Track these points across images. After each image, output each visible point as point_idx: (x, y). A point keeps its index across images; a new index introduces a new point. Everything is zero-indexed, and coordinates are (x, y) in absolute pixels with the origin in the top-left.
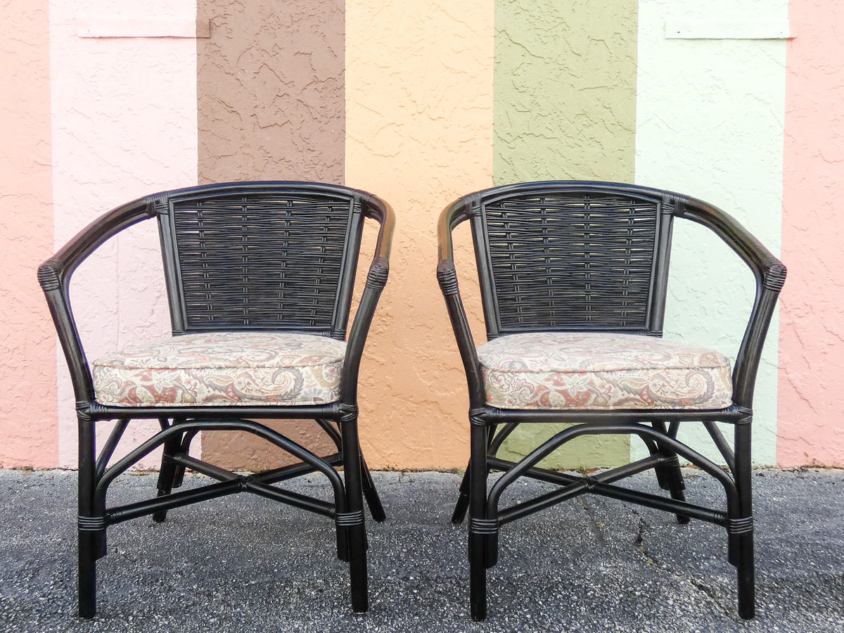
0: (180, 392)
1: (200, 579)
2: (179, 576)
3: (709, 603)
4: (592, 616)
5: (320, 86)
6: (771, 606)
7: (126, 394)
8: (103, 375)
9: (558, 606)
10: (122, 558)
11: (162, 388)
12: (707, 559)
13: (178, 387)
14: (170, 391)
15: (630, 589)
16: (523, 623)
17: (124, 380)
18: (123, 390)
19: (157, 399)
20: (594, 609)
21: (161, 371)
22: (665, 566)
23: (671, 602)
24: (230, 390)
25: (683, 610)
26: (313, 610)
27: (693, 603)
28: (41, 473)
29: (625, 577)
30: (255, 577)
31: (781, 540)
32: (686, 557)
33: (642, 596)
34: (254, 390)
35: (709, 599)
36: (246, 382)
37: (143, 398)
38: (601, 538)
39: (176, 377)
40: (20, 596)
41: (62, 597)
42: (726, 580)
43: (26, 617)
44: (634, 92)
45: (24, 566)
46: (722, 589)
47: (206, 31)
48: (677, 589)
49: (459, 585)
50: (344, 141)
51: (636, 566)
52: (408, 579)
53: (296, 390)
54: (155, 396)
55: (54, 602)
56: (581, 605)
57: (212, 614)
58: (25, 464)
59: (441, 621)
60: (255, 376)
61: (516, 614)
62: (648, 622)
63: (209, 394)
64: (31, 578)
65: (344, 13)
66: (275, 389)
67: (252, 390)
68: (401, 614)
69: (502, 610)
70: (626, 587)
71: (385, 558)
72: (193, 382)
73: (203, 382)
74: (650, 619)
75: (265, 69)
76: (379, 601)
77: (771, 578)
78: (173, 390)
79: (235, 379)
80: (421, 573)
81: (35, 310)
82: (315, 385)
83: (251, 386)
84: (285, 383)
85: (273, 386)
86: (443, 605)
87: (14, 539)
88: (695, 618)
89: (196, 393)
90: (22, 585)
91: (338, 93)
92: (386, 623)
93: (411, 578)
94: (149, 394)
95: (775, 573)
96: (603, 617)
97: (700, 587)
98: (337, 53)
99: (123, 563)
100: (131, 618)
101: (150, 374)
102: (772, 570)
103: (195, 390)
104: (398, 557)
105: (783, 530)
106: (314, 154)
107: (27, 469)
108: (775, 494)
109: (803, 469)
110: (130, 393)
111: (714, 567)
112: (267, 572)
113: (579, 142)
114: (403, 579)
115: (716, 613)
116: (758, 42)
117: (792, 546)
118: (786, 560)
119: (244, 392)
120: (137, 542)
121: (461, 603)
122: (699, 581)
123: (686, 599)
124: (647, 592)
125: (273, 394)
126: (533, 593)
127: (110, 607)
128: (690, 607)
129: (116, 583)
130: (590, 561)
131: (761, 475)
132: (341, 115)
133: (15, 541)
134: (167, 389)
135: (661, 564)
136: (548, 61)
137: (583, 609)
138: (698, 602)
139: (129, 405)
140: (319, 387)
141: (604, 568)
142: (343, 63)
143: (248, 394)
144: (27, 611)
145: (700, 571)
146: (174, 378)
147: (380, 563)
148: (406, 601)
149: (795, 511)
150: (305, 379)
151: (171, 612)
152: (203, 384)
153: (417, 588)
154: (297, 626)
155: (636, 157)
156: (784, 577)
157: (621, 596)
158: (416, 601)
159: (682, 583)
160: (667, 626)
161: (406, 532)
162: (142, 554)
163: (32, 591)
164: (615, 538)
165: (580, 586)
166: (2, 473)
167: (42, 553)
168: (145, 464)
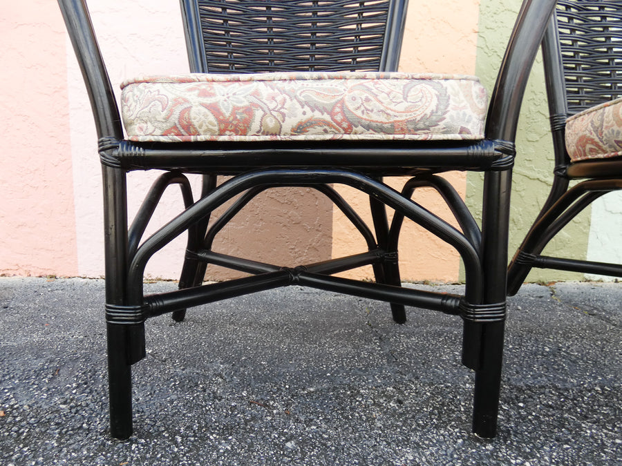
0: (258, 114)
2: (220, 380)
7: (174, 119)
8: (138, 93)
11: (231, 106)
13: (257, 106)
14: (243, 112)
17: (171, 97)
18: (171, 112)
19: (223, 126)
21: (227, 84)
24: (337, 110)
26: (413, 431)
28: (63, 280)
34: (375, 111)
36: (364, 98)
37: (201, 126)
39: (253, 90)
40: (37, 403)
41: (87, 405)
43: (42, 433)
45: (44, 365)
53: (440, 113)
54: (220, 122)
55: (77, 412)
57: (283, 434)
58: (49, 273)
60: (377, 88)
63: (304, 118)
64: (50, 379)
66: (407, 111)
67: (372, 111)
72: (279, 98)
73: (295, 97)
78: (249, 111)
79: (346, 93)
81: (52, 134)
82: (464, 107)
83: (371, 103)
84: (424, 100)
85: (405, 105)
87: (35, 335)
89: (284, 115)
90: (39, 388)
94: (212, 118)
101: (212, 88)
103: (282, 110)
107: (51, 277)
110: (180, 119)
112: (320, 377)
119: (359, 113)
125: (403, 118)
127: (148, 421)
129: (149, 388)
133: (36, 338)
134: (238, 108)
139: (178, 139)
140: (469, 111)
143: (365, 116)
146: (249, 93)
150: (452, 97)
151: (228, 429)
152: (295, 101)
162: (170, 353)
163: (52, 395)
166: (29, 280)
167: (63, 350)
168: (152, 274)
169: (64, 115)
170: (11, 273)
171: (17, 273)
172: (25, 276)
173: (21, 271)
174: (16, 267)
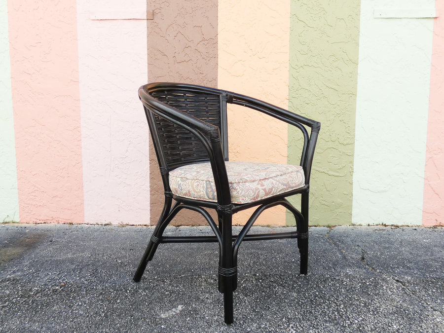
1: (158, 274)
3: (403, 288)
4: (348, 294)
5: (206, 42)
6: (434, 290)
9: (330, 289)
10: (120, 264)
12: (398, 268)
15: (364, 281)
16: (315, 297)
20: (348, 290)
22: (378, 271)
23: (385, 288)
25: (391, 292)
26: (213, 289)
27: (396, 288)
28: (77, 225)
29: (360, 275)
30: (183, 273)
31: (432, 259)
32: (387, 267)
33: (370, 285)
35: (403, 287)
38: (344, 257)
40: (75, 281)
42: (409, 278)
43: (79, 290)
44: (358, 44)
45: (75, 267)
46: (408, 282)
47: (151, 16)
48: (387, 282)
49: (281, 278)
50: (217, 69)
51: (364, 270)
52: (256, 275)
55: (91, 283)
56: (342, 288)
57: (166, 290)
58: (69, 222)
59: (275, 295)
61: (311, 292)
62: (376, 297)
64: (79, 273)
65: (217, 6)
68: (255, 291)
69: (304, 290)
70: (362, 280)
71: (243, 265)
74: (376, 296)
75: (179, 34)
76: (244, 285)
77: (431, 277)
80: (262, 272)
81: (72, 150)
86: (275, 288)
88: (398, 295)
90: (75, 276)
91: (214, 45)
92: (249, 296)
93: (258, 275)
95: (432, 275)
96: (353, 294)
97: (397, 281)
98: (214, 26)
99: (120, 266)
100: (128, 291)
102: (431, 273)
104: (249, 265)
105: (432, 255)
106: (203, 75)
107: (70, 224)
108: (424, 238)
109: (435, 227)
111: (403, 272)
112: (189, 271)
113: (331, 69)
114: (253, 275)
115: (408, 293)
116: (420, 19)
117: (438, 262)
118: (436, 269)
120: (125, 256)
121: (283, 287)
122: (396, 278)
123: (392, 286)
124: (372, 283)
126: (317, 282)
127: (118, 286)
128: (395, 290)
129: (119, 275)
130: (341, 268)
131: (415, 229)
132: (216, 57)
133: (69, 256)
135: (377, 270)
136: (316, 29)
137: (343, 290)
138: (398, 288)
141: (349, 271)
142: (217, 31)
144: (79, 287)
145: (395, 273)
147: (241, 267)
148: (257, 285)
149: (435, 246)
151: (146, 289)
153: (261, 279)
154: (207, 296)
155: (358, 76)
156: (437, 277)
157: (360, 284)
158: (262, 285)
159: (388, 279)
160: (385, 299)
161: (251, 254)
162: (128, 262)
163: (80, 279)
164: (351, 257)
165: (339, 279)
166: (59, 225)
167: (82, 261)
168: (124, 222)
169: (78, 141)
170: (49, 222)
171: (52, 222)
172: (56, 223)
173: (54, 221)
174: (52, 219)
